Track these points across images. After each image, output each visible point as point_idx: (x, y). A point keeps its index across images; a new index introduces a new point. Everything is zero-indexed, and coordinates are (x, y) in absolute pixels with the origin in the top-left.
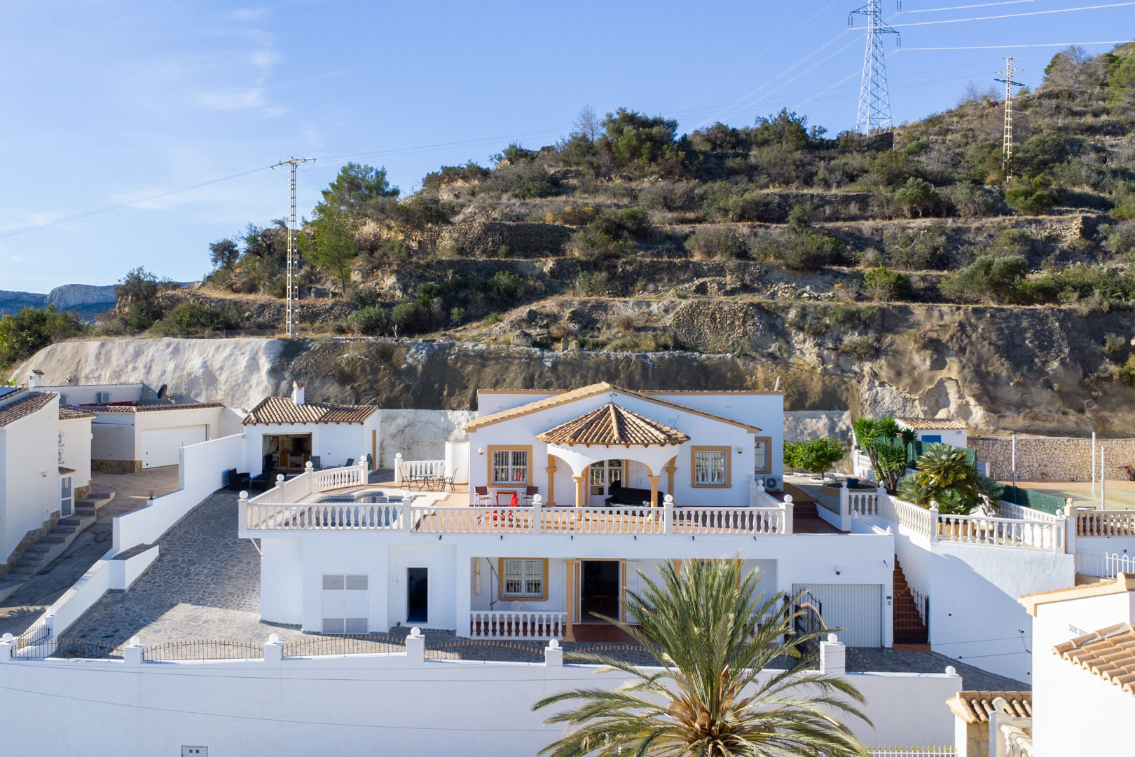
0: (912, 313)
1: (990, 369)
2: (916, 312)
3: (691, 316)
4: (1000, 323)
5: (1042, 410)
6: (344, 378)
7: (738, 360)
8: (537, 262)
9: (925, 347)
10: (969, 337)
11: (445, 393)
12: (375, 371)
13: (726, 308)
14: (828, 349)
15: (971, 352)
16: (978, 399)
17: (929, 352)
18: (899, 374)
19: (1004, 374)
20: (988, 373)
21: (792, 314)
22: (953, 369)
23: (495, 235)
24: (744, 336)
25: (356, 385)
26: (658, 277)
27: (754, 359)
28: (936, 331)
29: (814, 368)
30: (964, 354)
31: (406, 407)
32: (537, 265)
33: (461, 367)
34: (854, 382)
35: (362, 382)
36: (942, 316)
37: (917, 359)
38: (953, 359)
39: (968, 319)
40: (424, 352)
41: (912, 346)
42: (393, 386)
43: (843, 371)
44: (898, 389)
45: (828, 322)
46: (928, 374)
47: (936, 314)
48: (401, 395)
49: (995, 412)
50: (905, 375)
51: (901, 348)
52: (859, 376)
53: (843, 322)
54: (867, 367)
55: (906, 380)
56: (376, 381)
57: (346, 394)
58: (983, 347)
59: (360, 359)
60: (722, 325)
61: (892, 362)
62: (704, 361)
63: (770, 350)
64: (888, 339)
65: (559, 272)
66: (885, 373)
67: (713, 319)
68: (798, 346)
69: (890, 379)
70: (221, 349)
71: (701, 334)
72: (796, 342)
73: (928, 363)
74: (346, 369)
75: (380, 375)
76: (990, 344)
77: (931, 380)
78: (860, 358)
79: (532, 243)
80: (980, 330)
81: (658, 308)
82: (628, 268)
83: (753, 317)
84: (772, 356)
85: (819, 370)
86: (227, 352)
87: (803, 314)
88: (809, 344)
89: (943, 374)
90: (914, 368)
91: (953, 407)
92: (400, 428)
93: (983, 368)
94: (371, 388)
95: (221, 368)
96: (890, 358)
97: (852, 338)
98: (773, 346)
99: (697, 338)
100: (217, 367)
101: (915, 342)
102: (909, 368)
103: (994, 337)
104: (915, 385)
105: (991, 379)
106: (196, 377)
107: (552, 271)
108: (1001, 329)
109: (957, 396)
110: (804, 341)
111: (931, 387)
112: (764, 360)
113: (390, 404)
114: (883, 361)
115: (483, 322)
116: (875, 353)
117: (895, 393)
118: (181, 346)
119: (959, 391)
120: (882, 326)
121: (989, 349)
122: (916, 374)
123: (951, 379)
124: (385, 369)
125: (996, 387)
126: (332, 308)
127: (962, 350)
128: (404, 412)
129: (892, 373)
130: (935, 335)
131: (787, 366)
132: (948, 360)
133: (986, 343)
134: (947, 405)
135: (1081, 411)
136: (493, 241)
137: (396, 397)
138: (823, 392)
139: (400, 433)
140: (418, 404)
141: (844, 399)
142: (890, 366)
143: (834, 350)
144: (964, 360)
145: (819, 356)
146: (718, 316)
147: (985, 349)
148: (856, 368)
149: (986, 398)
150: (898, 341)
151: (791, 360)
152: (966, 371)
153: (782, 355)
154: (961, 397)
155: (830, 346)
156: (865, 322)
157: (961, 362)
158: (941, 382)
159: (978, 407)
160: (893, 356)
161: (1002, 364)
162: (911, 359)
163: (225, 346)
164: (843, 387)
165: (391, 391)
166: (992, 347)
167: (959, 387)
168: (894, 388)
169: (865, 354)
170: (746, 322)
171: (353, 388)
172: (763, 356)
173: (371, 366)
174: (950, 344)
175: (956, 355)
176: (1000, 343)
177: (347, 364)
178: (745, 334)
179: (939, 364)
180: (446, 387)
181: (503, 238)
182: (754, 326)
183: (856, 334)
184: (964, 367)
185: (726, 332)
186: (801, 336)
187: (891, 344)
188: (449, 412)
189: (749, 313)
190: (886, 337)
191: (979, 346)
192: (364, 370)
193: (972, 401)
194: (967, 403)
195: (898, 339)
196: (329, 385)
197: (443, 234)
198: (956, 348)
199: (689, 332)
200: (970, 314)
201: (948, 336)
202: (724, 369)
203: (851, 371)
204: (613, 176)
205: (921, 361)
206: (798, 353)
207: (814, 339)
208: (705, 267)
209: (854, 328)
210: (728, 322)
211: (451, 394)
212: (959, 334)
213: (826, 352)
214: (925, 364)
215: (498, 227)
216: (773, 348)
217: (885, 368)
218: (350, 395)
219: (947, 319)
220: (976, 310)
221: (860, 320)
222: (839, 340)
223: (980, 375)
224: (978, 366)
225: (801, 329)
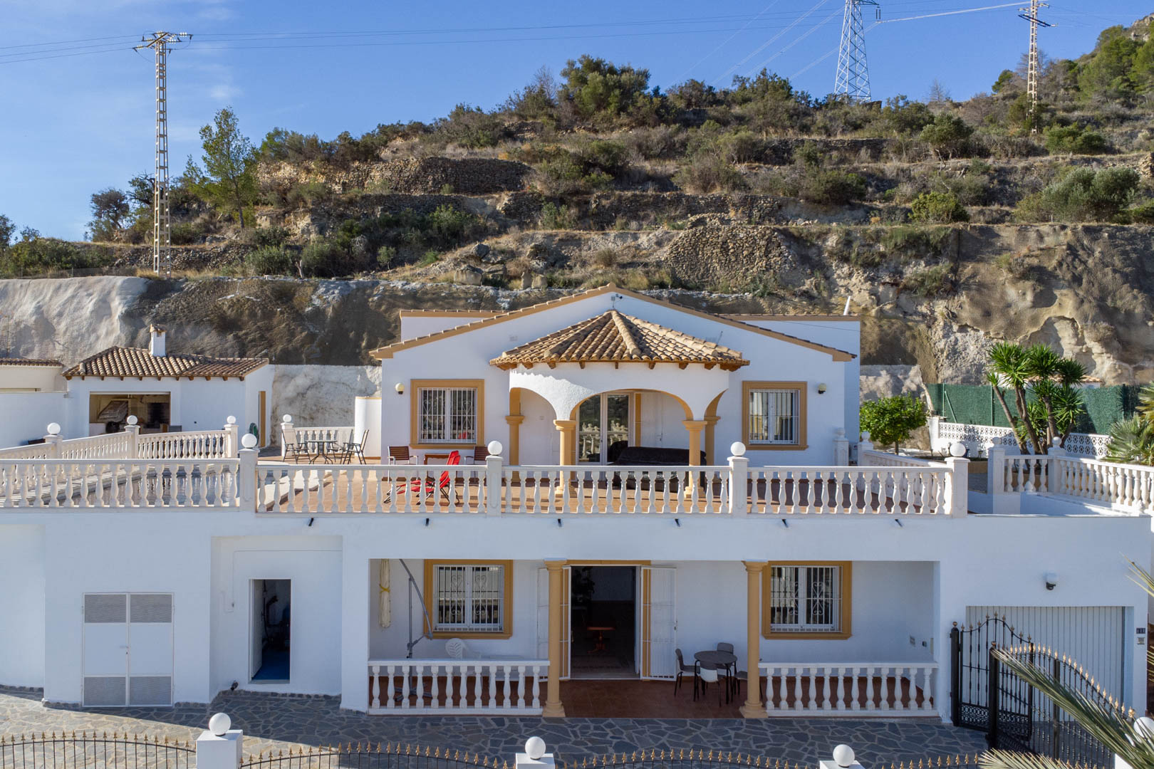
0: (998, 236)
1: (1119, 303)
2: (1003, 234)
3: (694, 247)
4: (1122, 245)
6: (225, 325)
7: (762, 301)
8: (488, 198)
9: (1024, 276)
10: (1085, 263)
11: (364, 344)
12: (268, 315)
13: (741, 236)
14: (884, 284)
15: (1089, 282)
16: (1105, 343)
17: (1029, 284)
18: (987, 314)
19: (1139, 310)
20: (1116, 309)
21: (832, 241)
22: (1065, 305)
23: (437, 172)
24: (767, 270)
25: (241, 333)
26: (641, 214)
27: (782, 299)
28: (1036, 256)
29: (866, 309)
30: (1080, 284)
31: (309, 362)
32: (489, 202)
33: (386, 311)
34: (922, 327)
35: (250, 330)
36: (1041, 237)
37: (1012, 293)
38: (1065, 291)
39: (1078, 240)
40: (336, 291)
41: (1005, 275)
42: (292, 335)
43: (905, 313)
44: (987, 333)
45: (882, 249)
46: (1029, 313)
47: (1033, 235)
48: (302, 346)
49: (1130, 362)
50: (996, 316)
51: (988, 279)
52: (930, 320)
53: (904, 249)
54: (940, 307)
55: (998, 322)
56: (270, 329)
57: (227, 345)
58: (1105, 275)
59: (248, 300)
60: (737, 257)
61: (978, 297)
62: (716, 301)
63: (804, 288)
64: (969, 269)
65: (517, 209)
66: (967, 314)
67: (725, 249)
68: (841, 282)
69: (974, 321)
70: (61, 290)
71: (708, 270)
72: (839, 277)
73: (1029, 297)
74: (229, 312)
75: (275, 321)
76: (1115, 271)
77: (1034, 320)
78: (930, 295)
79: (482, 182)
80: (1097, 254)
81: (648, 240)
82: (604, 202)
83: (779, 246)
84: (807, 295)
85: (873, 312)
86: (70, 292)
87: (847, 242)
88: (857, 279)
89: (1051, 312)
90: (1009, 306)
92: (301, 390)
93: (1109, 302)
94: (262, 337)
95: (60, 315)
96: (973, 292)
97: (915, 270)
98: (808, 282)
99: (703, 275)
100: (55, 312)
101: (1010, 271)
102: (1001, 306)
103: (1117, 262)
104: (1012, 327)
105: (1121, 317)
106: (26, 327)
107: (507, 209)
108: (1125, 253)
109: (1073, 341)
110: (850, 275)
111: (1035, 330)
112: (797, 300)
113: (287, 358)
114: (964, 298)
115: (419, 263)
116: (951, 288)
117: (983, 340)
118: (10, 288)
119: (1076, 335)
120: (959, 252)
121: (1114, 278)
122: (1012, 313)
123: (1064, 318)
124: (282, 313)
125: (1128, 327)
126: (225, 251)
127: (1077, 280)
128: (307, 368)
129: (978, 314)
130: (1035, 262)
131: (827, 307)
132: (1057, 293)
133: (1108, 270)
136: (434, 180)
137: (296, 349)
138: (881, 341)
139: (300, 398)
140: (325, 358)
141: (909, 349)
142: (974, 303)
143: (892, 285)
144: (1081, 293)
145: (873, 293)
146: (731, 245)
147: (1109, 277)
148: (923, 309)
149: (1116, 343)
150: (983, 271)
151: (833, 300)
152: (1086, 306)
153: (820, 293)
154: (1080, 342)
155: (888, 280)
156: (935, 248)
157: (1077, 295)
158: (1049, 324)
159: (1105, 356)
160: (978, 290)
161: (1135, 297)
162: (1004, 293)
163: (68, 286)
164: (908, 333)
165: (290, 341)
166: (1117, 275)
167: (1076, 329)
168: (982, 333)
169: (938, 288)
170: (770, 252)
171: (236, 337)
172: (795, 295)
173: (264, 307)
174: (1058, 272)
175: (1070, 287)
176: (1128, 270)
177: (230, 307)
178: (769, 266)
179: (1045, 299)
180: (365, 336)
181: (447, 176)
182: (782, 257)
183: (923, 263)
184: (1082, 302)
185: (743, 265)
186: (846, 269)
187: (974, 276)
188: (369, 369)
189: (774, 240)
190: (965, 267)
191: (1099, 275)
192: (253, 315)
193: (1096, 348)
194: (1089, 351)
195: (983, 268)
196: (203, 334)
197: (372, 174)
198: (1068, 276)
199: (692, 268)
200: (1081, 235)
201: (1054, 262)
203: (916, 313)
204: (576, 129)
205: (1019, 296)
206: (843, 290)
207: (865, 272)
208: (702, 202)
209: (918, 256)
210: (745, 253)
211: (371, 346)
212: (1070, 259)
213: (881, 289)
214: (1024, 299)
215: (440, 162)
216: (808, 284)
217: (966, 306)
218: (232, 347)
219: (1049, 241)
220: (1087, 230)
221: (928, 243)
222: (898, 273)
223: (1106, 311)
224: (1101, 300)
225: (845, 259)
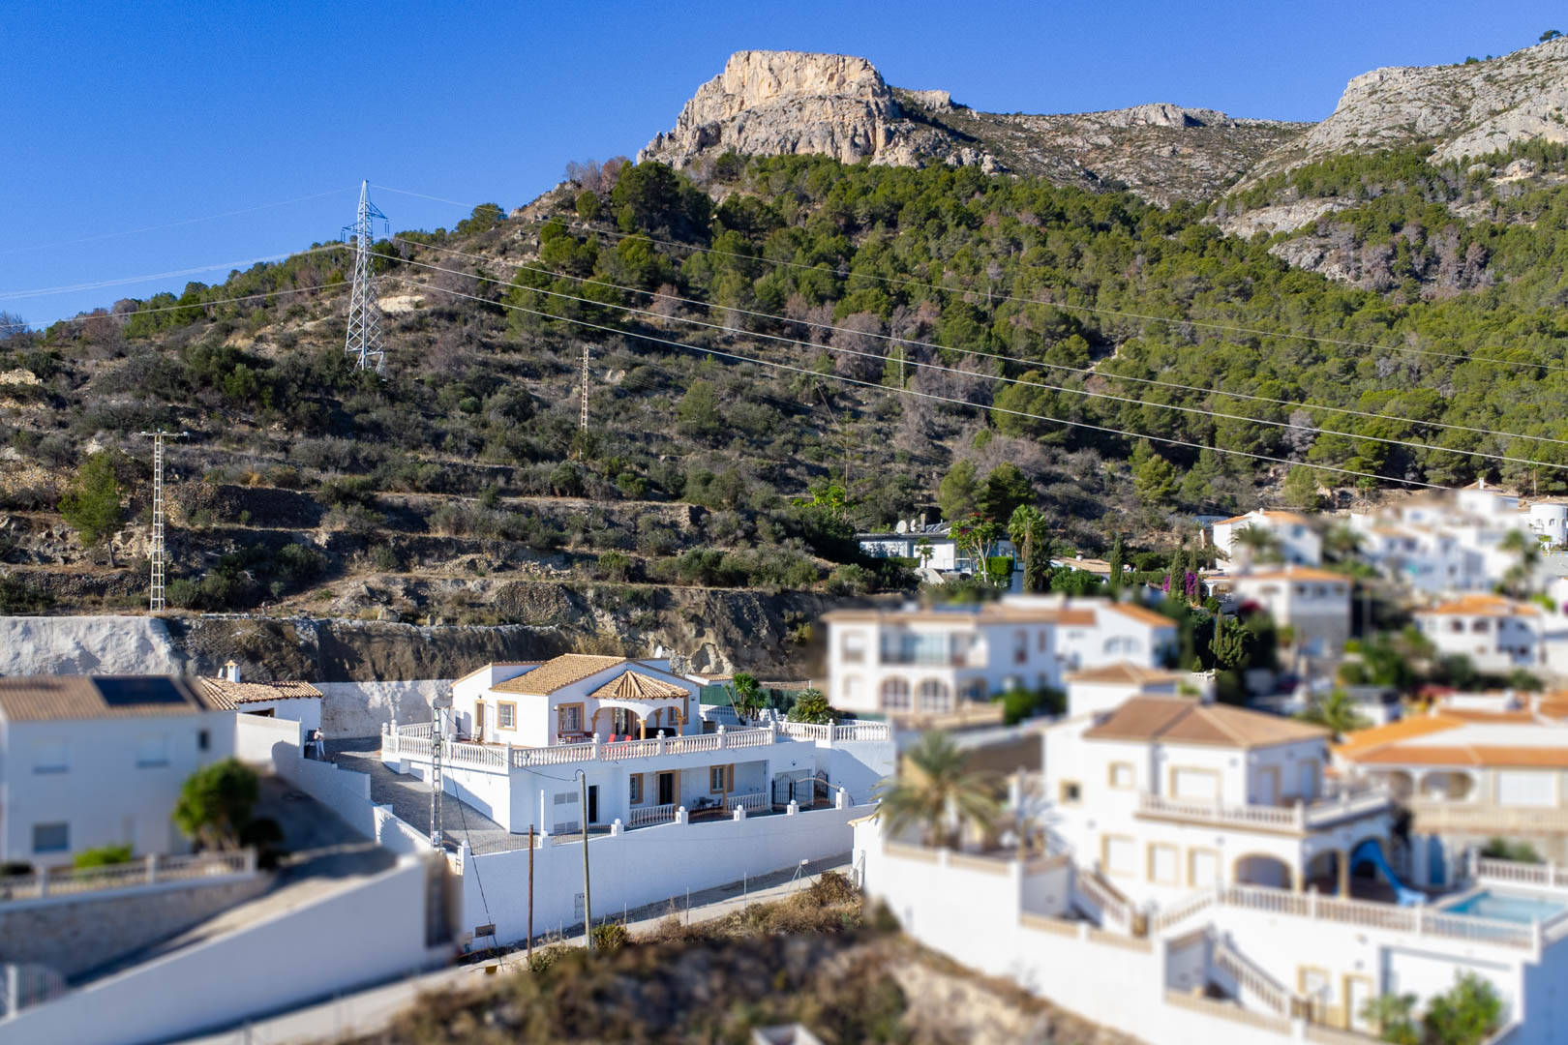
1: (732, 636)
3: (512, 595)
4: (727, 602)
5: (761, 663)
7: (561, 632)
8: (310, 533)
9: (691, 621)
10: (714, 613)
11: (347, 667)
12: (278, 648)
14: (622, 622)
15: (718, 624)
16: (729, 658)
17: (692, 625)
18: (675, 641)
19: (740, 639)
20: (731, 639)
21: (590, 594)
22: (710, 637)
24: (559, 612)
25: (265, 662)
27: (572, 630)
28: (693, 609)
30: (714, 625)
31: (320, 681)
32: (308, 536)
34: (644, 646)
35: (271, 659)
36: (692, 596)
37: (686, 629)
38: (708, 629)
39: (709, 599)
40: (310, 630)
41: (681, 619)
42: (302, 662)
43: (635, 639)
44: (676, 651)
45: (618, 601)
46: (694, 641)
47: (688, 595)
49: (738, 666)
50: (680, 642)
51: (673, 621)
52: (646, 643)
53: (629, 601)
54: (651, 636)
55: (681, 646)
56: (284, 658)
58: (724, 620)
59: (258, 637)
60: (538, 603)
61: (669, 631)
63: (581, 624)
64: (662, 614)
65: (337, 547)
66: (665, 640)
68: (599, 620)
69: (669, 644)
72: (598, 616)
73: (694, 632)
75: (284, 652)
76: (727, 618)
77: (697, 644)
78: (646, 630)
80: (718, 607)
83: (563, 596)
84: (583, 627)
85: (619, 637)
87: (599, 595)
88: (608, 618)
89: (703, 640)
90: (685, 636)
91: (713, 664)
93: (727, 635)
94: (282, 665)
95: (103, 649)
96: (666, 628)
97: (636, 614)
99: (519, 613)
100: (99, 647)
101: (682, 616)
102: (681, 636)
103: (727, 611)
104: (687, 649)
105: (733, 643)
107: (328, 543)
108: (729, 607)
109: (714, 656)
110: (604, 616)
111: (697, 650)
112: (579, 631)
114: (662, 631)
116: (656, 625)
118: (31, 625)
119: (716, 653)
120: (656, 604)
122: (687, 641)
123: (710, 644)
124: (285, 646)
125: (737, 649)
127: (713, 622)
129: (670, 640)
130: (693, 611)
131: (596, 636)
132: (705, 630)
133: (724, 617)
134: (708, 663)
135: (781, 664)
142: (668, 634)
143: (626, 623)
145: (617, 627)
146: (534, 596)
147: (726, 621)
148: (642, 636)
149: (732, 657)
150: (669, 616)
151: (597, 631)
152: (718, 638)
153: (590, 627)
154: (717, 657)
155: (623, 620)
156: (645, 601)
157: (714, 631)
158: (703, 646)
159: (728, 663)
160: (669, 627)
161: (737, 633)
162: (681, 629)
165: (302, 667)
166: (729, 620)
167: (715, 650)
168: (673, 650)
169: (649, 625)
170: (558, 601)
171: (264, 665)
172: (577, 628)
173: (271, 643)
174: (704, 618)
175: (710, 626)
176: (732, 617)
177: (246, 642)
178: (560, 610)
179: (700, 633)
180: (346, 661)
181: (241, 503)
182: (566, 602)
183: (640, 610)
184: (717, 635)
185: (544, 608)
186: (600, 612)
187: (666, 619)
188: (360, 684)
189: (559, 593)
190: (660, 613)
191: (721, 620)
192: (266, 648)
193: (725, 660)
194: (722, 661)
195: (669, 613)
198: (709, 621)
199: (513, 608)
200: (709, 596)
201: (701, 612)
202: (555, 639)
203: (640, 639)
205: (689, 630)
206: (601, 625)
207: (611, 614)
209: (637, 606)
210: (543, 601)
212: (707, 610)
213: (621, 625)
214: (692, 633)
216: (582, 621)
217: (664, 636)
219: (697, 599)
220: (712, 593)
221: (642, 599)
222: (627, 615)
223: (728, 642)
224: (725, 634)
225: (599, 606)
